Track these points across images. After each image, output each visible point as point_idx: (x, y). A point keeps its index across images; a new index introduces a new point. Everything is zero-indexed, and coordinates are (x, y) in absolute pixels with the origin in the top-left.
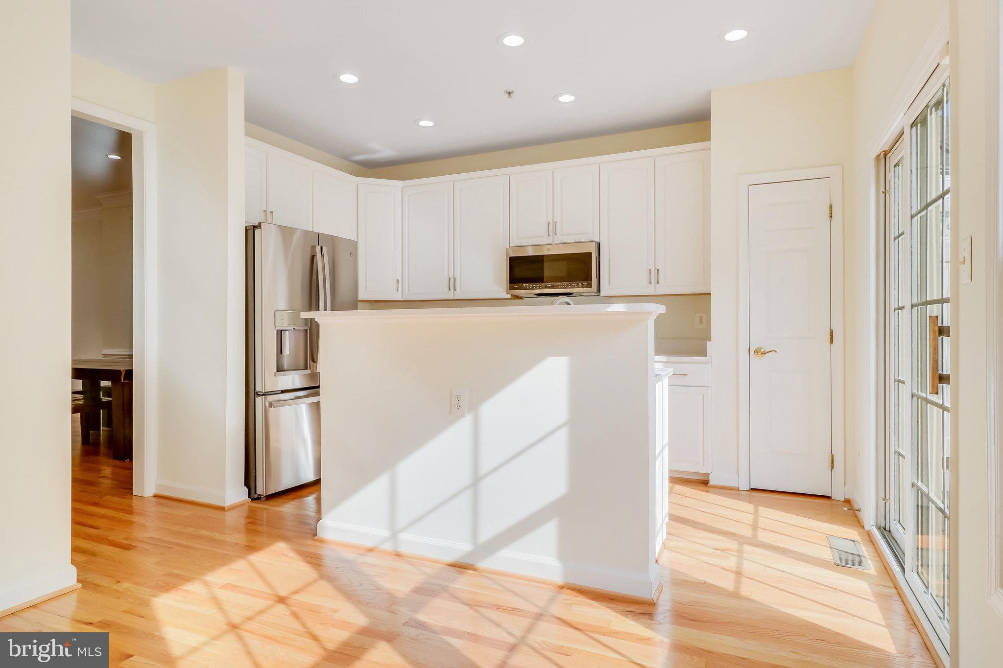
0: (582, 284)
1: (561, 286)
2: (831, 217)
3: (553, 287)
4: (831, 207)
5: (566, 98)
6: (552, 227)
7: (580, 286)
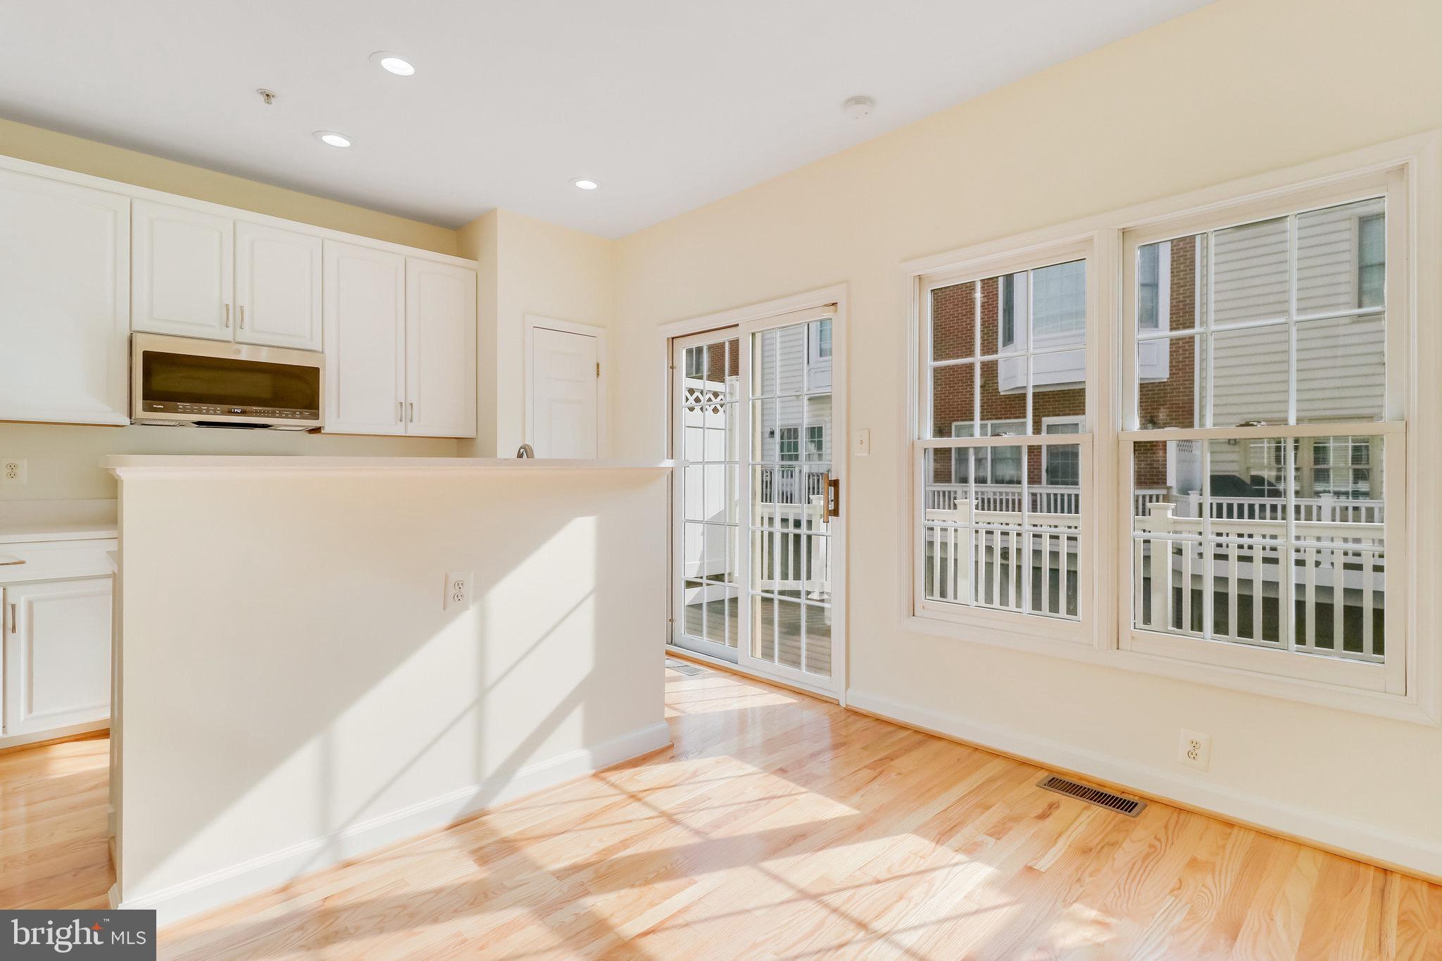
0: (301, 413)
1: (260, 412)
2: (598, 374)
3: (243, 413)
4: (598, 365)
5: (335, 140)
6: (232, 314)
7: (298, 416)
